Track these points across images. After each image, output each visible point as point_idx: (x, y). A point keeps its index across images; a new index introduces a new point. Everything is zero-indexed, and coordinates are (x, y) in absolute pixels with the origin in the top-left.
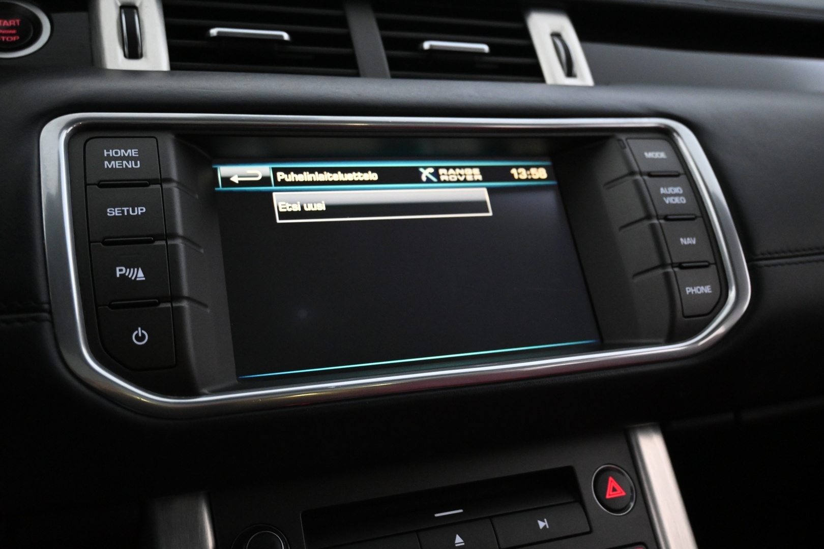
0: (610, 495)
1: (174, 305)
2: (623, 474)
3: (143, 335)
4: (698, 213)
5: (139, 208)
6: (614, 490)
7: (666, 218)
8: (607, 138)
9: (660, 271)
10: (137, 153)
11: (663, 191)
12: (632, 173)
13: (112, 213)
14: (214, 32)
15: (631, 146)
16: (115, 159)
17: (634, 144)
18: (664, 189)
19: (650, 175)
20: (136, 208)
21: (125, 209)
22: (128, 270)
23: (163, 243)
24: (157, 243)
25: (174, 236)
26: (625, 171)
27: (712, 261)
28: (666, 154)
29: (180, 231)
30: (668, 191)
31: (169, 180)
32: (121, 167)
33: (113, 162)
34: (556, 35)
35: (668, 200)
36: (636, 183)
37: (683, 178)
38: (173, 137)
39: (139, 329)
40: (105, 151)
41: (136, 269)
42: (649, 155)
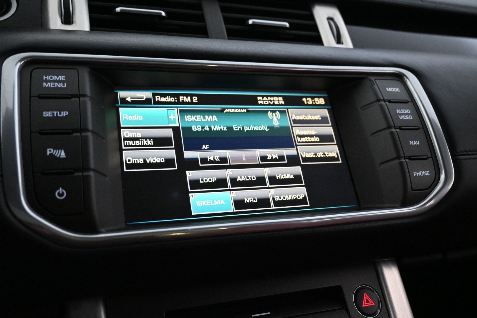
0: (364, 304)
1: (85, 174)
2: (373, 291)
3: (63, 193)
4: (421, 126)
5: (64, 112)
6: (367, 301)
7: (400, 128)
8: (363, 78)
9: (397, 161)
10: (65, 78)
11: (398, 111)
12: (379, 100)
13: (46, 115)
14: (118, 9)
15: (378, 84)
16: (50, 81)
17: (380, 83)
18: (399, 110)
19: (390, 101)
20: (62, 112)
21: (55, 113)
22: (55, 151)
23: (79, 134)
24: (75, 134)
25: (86, 130)
26: (374, 99)
27: (430, 156)
28: (400, 90)
29: (90, 127)
30: (401, 112)
31: (85, 96)
32: (54, 87)
33: (49, 84)
34: (330, 19)
35: (401, 117)
36: (381, 106)
37: (410, 104)
38: (88, 69)
39: (61, 189)
40: (44, 76)
41: (60, 151)
42: (389, 90)
